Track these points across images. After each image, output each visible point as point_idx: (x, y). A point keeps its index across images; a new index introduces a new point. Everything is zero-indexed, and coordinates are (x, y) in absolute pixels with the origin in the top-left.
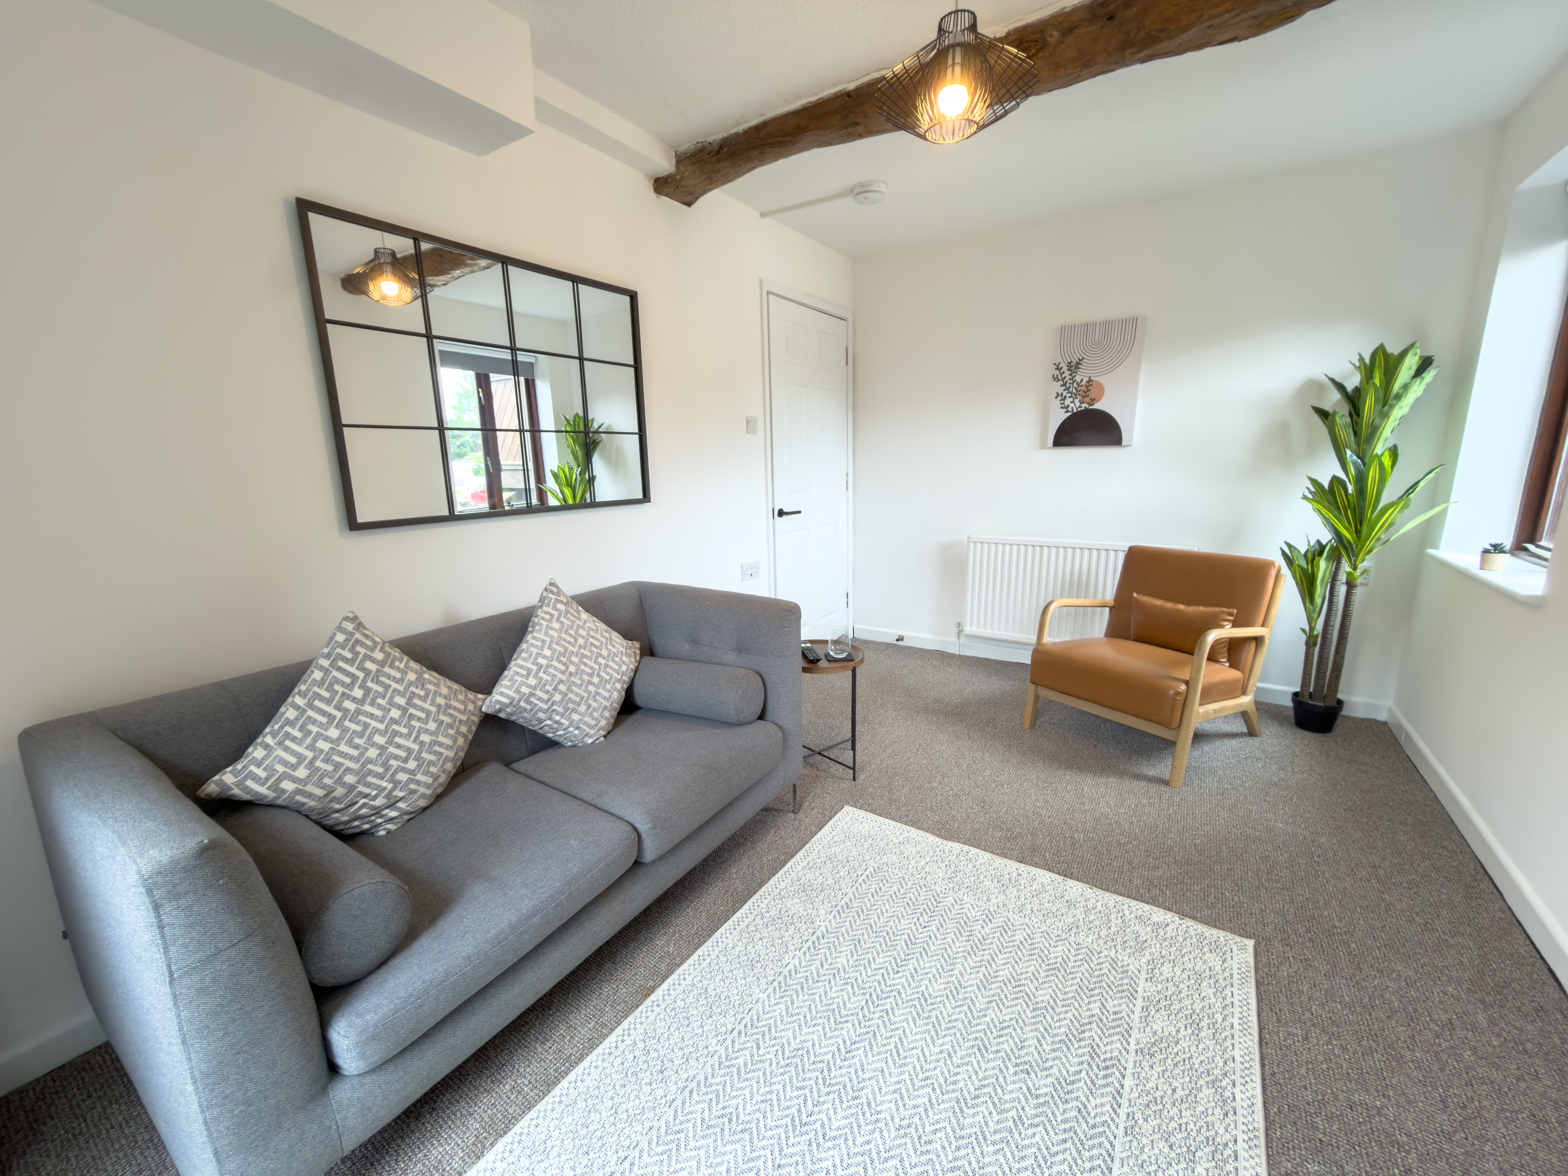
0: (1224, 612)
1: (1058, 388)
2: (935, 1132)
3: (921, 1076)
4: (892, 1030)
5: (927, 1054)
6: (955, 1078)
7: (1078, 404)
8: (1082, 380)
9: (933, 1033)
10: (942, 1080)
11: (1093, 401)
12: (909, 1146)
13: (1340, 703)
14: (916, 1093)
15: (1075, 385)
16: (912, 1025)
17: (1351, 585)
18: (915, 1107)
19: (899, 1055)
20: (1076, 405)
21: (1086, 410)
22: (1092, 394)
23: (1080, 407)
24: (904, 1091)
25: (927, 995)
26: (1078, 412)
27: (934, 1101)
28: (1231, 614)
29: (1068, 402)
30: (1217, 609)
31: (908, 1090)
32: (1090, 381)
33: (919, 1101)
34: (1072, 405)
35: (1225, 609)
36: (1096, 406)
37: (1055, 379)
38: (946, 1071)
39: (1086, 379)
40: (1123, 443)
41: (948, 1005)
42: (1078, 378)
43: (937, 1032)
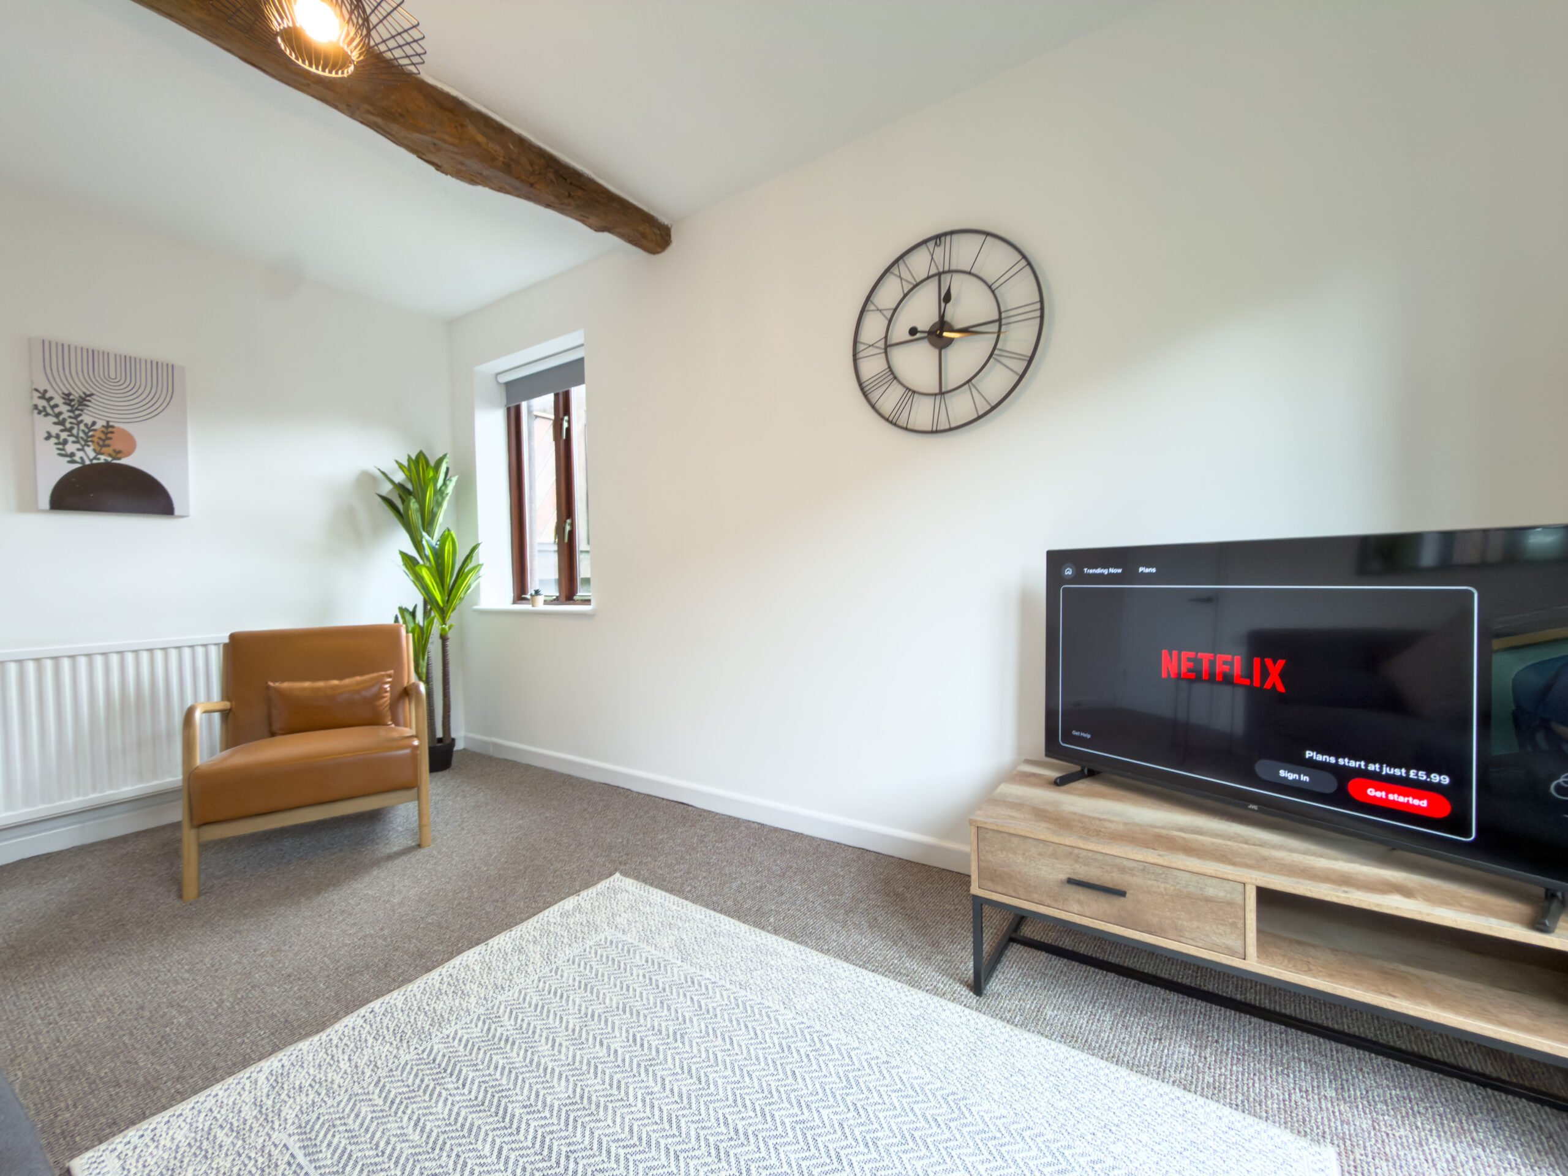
0: (383, 676)
1: (47, 424)
2: (726, 1124)
3: (667, 1126)
4: (600, 1149)
5: (642, 1115)
6: (676, 1094)
7: (92, 455)
8: (94, 423)
9: (618, 1104)
10: (675, 1106)
11: (118, 454)
12: (738, 1150)
13: (453, 740)
14: (684, 1135)
15: (82, 427)
16: (602, 1124)
17: (444, 638)
18: (698, 1138)
19: (635, 1145)
20: (89, 455)
21: (107, 464)
22: (116, 444)
23: (95, 458)
24: (678, 1148)
25: (568, 1102)
26: (92, 466)
27: (696, 1118)
28: (390, 676)
29: (71, 448)
30: (375, 675)
31: (679, 1143)
32: (108, 426)
33: (693, 1133)
34: (79, 454)
35: (383, 673)
36: (124, 461)
37: (42, 411)
38: (667, 1100)
39: (100, 424)
40: (177, 512)
41: (589, 1082)
42: (87, 419)
43: (618, 1100)
